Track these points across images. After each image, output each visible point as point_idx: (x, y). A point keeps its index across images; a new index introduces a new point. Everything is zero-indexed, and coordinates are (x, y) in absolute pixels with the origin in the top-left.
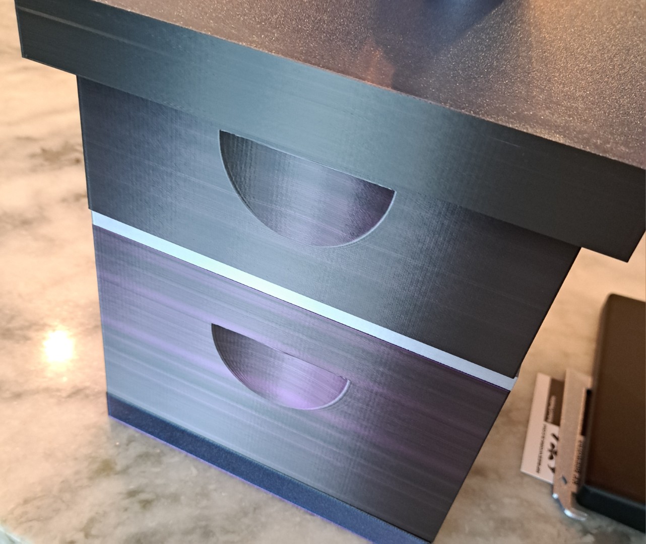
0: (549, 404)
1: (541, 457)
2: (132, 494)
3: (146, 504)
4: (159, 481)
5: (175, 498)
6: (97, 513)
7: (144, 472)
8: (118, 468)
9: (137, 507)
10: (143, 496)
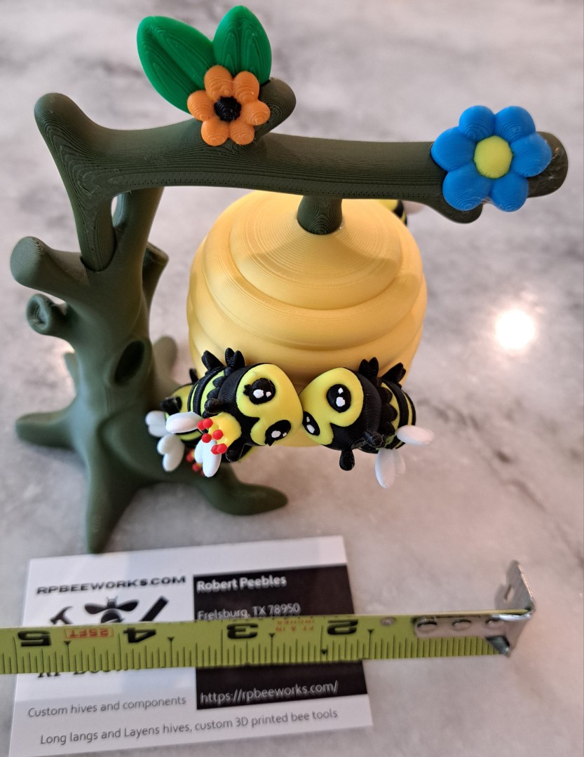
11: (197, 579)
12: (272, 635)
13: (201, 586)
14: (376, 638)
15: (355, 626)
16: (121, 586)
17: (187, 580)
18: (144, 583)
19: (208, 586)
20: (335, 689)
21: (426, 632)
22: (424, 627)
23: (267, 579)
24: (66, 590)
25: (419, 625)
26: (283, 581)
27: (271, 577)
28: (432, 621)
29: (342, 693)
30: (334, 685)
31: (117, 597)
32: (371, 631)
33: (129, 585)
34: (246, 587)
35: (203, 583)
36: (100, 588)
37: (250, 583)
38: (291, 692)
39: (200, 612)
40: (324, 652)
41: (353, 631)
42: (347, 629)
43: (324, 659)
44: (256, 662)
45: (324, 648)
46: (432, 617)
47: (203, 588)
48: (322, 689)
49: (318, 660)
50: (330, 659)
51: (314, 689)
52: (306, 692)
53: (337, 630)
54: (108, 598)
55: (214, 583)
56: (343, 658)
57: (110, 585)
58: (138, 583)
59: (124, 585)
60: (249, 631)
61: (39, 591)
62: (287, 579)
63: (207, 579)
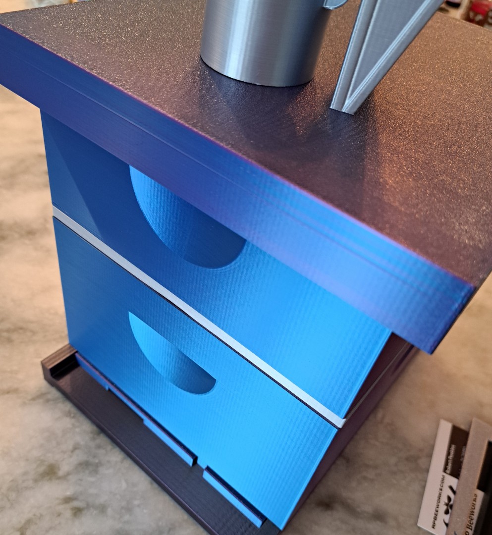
0: (448, 454)
1: (437, 511)
2: (68, 500)
3: (77, 512)
4: (92, 491)
5: (102, 509)
6: (34, 515)
7: (81, 480)
8: (61, 473)
9: (68, 514)
10: (76, 504)
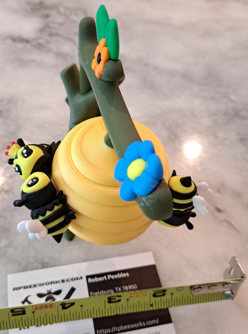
11: (88, 277)
12: (128, 300)
13: (90, 280)
14: (174, 297)
15: (165, 292)
16: (53, 284)
17: (83, 278)
18: (63, 281)
19: (93, 280)
20: (157, 322)
21: (197, 292)
22: (196, 290)
23: (120, 274)
24: (27, 287)
25: (194, 289)
26: (128, 274)
27: (122, 273)
28: (200, 287)
29: (161, 323)
30: (157, 320)
31: (51, 289)
32: (172, 294)
33: (56, 283)
34: (111, 279)
35: (91, 279)
36: (43, 285)
37: (113, 277)
38: (138, 325)
39: (91, 292)
40: (151, 305)
41: (164, 295)
42: (161, 294)
43: (151, 309)
44: (121, 313)
45: (151, 303)
46: (200, 285)
47: (91, 281)
48: (152, 322)
49: (149, 309)
50: (154, 308)
51: (148, 323)
52: (144, 324)
53: (157, 295)
54: (47, 290)
55: (96, 278)
56: (160, 307)
57: (48, 284)
58: (60, 281)
59: (54, 283)
60: (117, 299)
61: (14, 289)
62: (129, 274)
63: (93, 277)
